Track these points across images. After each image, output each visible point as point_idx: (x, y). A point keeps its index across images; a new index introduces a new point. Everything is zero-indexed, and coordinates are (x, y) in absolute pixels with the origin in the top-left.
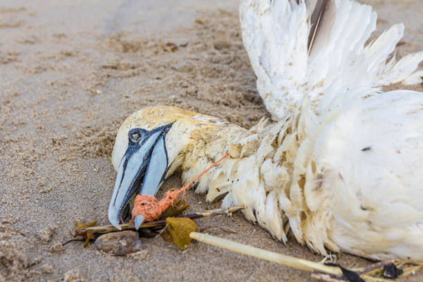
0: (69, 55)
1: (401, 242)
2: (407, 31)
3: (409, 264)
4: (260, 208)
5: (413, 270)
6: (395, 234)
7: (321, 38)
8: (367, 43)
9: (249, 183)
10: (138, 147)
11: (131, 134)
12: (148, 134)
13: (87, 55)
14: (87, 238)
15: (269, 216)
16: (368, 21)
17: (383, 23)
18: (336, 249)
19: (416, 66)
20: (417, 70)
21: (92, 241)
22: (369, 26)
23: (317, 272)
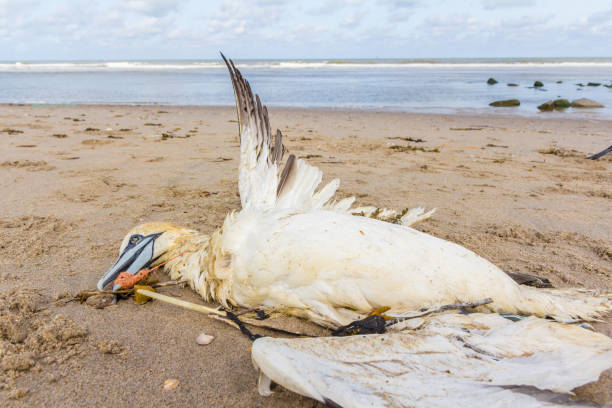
0: (133, 197)
1: (266, 296)
2: (341, 184)
3: (275, 312)
4: (196, 281)
5: (277, 315)
6: (263, 291)
7: (287, 187)
8: (316, 191)
9: (193, 265)
10: (135, 245)
11: (132, 238)
12: (143, 238)
13: (147, 198)
14: (82, 299)
15: (200, 285)
16: (316, 177)
17: (325, 180)
18: (234, 304)
19: (349, 206)
20: (349, 209)
21: (85, 300)
22: (317, 180)
23: (211, 314)
